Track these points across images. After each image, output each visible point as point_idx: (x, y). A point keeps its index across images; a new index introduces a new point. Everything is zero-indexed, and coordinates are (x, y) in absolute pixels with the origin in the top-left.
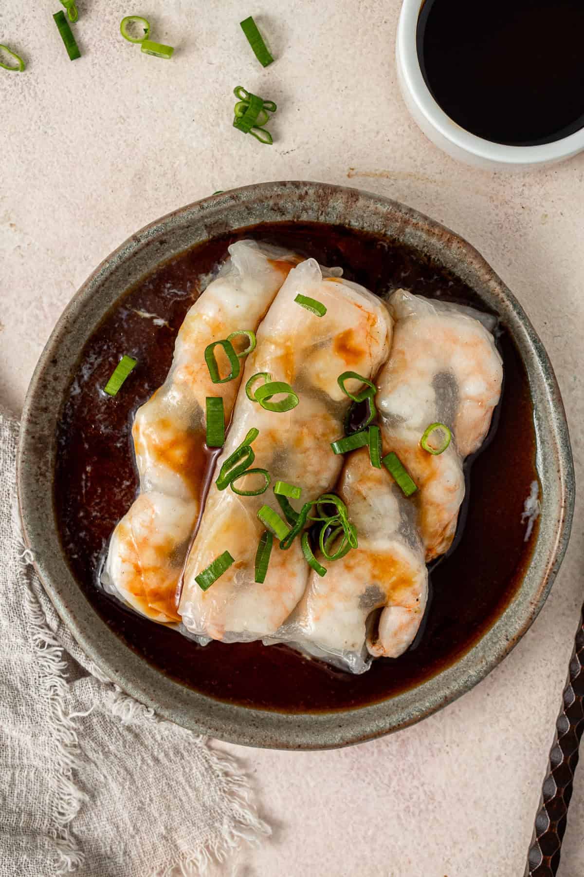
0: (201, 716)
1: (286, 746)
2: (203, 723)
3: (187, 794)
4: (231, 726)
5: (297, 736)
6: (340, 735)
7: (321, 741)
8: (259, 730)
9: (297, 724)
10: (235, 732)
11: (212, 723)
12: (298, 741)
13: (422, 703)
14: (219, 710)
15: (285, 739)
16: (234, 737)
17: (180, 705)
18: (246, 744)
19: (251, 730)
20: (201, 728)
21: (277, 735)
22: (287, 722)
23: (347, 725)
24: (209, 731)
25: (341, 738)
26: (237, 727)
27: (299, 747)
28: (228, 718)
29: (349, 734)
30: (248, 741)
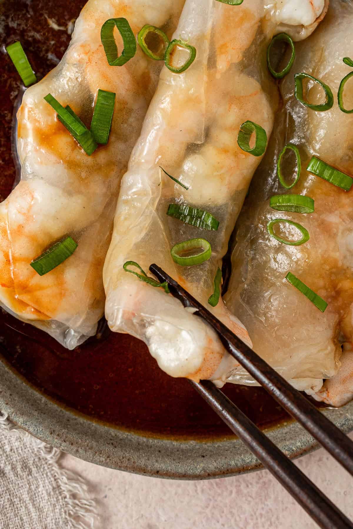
0: (57, 428)
1: (143, 471)
2: (58, 435)
3: (29, 514)
4: (88, 442)
5: (157, 461)
6: (202, 465)
7: (181, 468)
8: (116, 449)
9: (157, 449)
10: (91, 448)
11: (68, 435)
12: (158, 466)
13: (293, 442)
14: (77, 424)
15: (143, 463)
16: (90, 453)
17: (36, 413)
18: (101, 463)
19: (109, 449)
20: (56, 440)
21: (135, 457)
22: (147, 446)
23: (211, 456)
24: (64, 444)
25: (203, 469)
26: (94, 444)
27: (157, 473)
28: (86, 434)
29: (212, 465)
30: (104, 460)
